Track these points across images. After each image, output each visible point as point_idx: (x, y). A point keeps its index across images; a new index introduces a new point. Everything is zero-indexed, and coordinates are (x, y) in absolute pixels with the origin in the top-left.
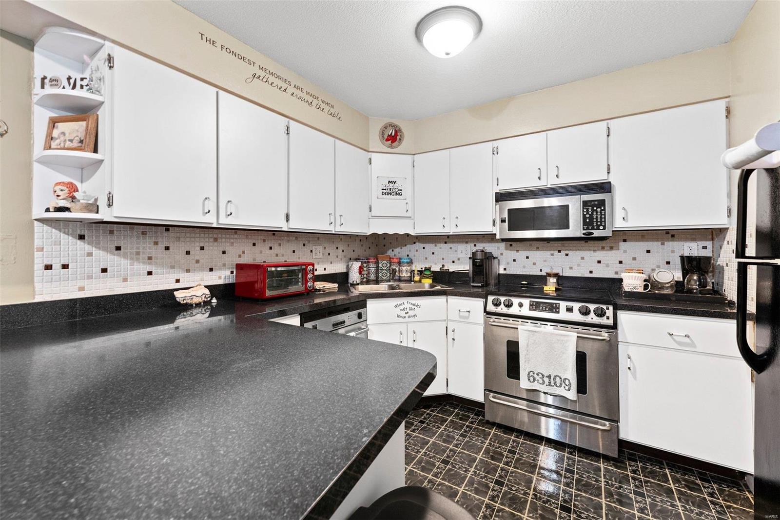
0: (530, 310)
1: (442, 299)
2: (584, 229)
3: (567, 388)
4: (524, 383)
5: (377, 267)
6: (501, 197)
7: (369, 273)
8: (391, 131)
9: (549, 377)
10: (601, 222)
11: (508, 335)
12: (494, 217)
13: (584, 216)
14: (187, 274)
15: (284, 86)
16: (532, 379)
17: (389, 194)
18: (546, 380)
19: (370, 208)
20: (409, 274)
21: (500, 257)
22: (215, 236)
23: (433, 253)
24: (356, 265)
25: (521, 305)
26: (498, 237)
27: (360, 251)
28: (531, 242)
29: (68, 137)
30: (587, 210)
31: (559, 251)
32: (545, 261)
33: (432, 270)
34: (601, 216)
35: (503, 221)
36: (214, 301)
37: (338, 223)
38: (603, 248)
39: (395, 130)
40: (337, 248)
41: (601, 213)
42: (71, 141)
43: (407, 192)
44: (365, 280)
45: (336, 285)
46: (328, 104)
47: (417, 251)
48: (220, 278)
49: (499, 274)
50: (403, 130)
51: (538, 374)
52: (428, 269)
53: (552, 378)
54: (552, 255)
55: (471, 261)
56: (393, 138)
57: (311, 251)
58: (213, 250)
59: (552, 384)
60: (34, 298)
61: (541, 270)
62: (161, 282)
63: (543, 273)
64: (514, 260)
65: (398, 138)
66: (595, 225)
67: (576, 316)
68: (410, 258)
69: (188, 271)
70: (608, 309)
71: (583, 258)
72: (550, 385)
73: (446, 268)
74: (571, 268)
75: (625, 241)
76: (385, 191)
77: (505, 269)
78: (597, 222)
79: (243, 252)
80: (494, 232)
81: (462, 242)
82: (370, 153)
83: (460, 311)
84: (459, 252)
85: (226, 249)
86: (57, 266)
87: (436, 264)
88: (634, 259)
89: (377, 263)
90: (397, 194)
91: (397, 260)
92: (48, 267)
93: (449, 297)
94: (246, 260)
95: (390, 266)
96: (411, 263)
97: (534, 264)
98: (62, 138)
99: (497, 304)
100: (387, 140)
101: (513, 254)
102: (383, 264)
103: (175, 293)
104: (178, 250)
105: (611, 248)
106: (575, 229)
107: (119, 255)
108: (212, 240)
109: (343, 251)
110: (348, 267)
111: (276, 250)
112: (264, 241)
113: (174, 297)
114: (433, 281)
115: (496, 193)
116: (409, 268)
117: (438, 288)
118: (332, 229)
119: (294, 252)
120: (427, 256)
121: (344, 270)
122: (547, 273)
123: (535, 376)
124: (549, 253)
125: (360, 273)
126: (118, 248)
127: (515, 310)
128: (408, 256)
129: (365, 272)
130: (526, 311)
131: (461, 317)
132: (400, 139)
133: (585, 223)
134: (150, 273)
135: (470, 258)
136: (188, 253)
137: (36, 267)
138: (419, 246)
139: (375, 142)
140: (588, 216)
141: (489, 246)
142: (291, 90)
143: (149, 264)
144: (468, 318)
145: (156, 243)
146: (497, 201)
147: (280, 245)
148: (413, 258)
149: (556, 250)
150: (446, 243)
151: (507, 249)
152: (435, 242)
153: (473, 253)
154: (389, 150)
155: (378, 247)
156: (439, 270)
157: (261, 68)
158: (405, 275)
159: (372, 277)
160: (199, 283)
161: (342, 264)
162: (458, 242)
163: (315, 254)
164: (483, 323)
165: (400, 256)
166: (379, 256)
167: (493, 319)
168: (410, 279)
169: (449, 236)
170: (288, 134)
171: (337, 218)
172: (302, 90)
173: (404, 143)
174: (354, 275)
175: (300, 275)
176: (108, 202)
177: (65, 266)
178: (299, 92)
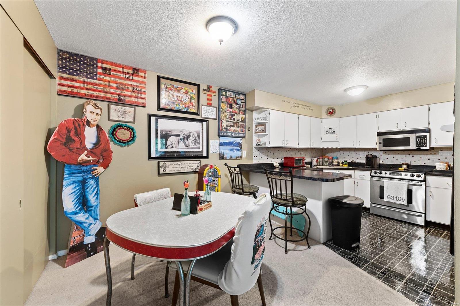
0: (389, 175)
1: (352, 171)
2: (417, 146)
3: (403, 201)
4: (386, 199)
5: (323, 160)
6: (379, 134)
7: (319, 163)
8: (331, 110)
9: (396, 197)
10: (425, 144)
11: (381, 184)
12: (377, 142)
13: (417, 142)
15: (298, 106)
16: (389, 198)
17: (329, 133)
18: (395, 198)
19: (322, 139)
20: (337, 163)
21: (380, 157)
23: (348, 155)
24: (315, 159)
25: (386, 174)
26: (378, 149)
27: (315, 154)
28: (395, 151)
29: (260, 129)
30: (419, 139)
31: (409, 155)
32: (402, 159)
33: (348, 162)
34: (425, 142)
35: (380, 143)
36: (280, 167)
37: (312, 145)
38: (431, 154)
39: (332, 110)
40: (308, 153)
41: (425, 140)
42: (261, 130)
43: (337, 132)
44: (318, 165)
45: (309, 165)
46: (309, 106)
47: (340, 154)
49: (380, 164)
50: (336, 109)
51: (392, 196)
52: (346, 161)
53: (397, 198)
54: (406, 156)
55: (366, 158)
56: (331, 112)
58: (278, 154)
59: (397, 200)
61: (400, 162)
62: (270, 161)
63: (401, 164)
64: (387, 158)
65: (333, 112)
66: (422, 145)
67: (409, 177)
68: (337, 157)
69: (273, 159)
70: (422, 175)
71: (421, 158)
72: (396, 200)
73: (354, 161)
74: (415, 162)
75: (441, 151)
76: (328, 132)
77: (383, 162)
78: (423, 144)
79: (284, 154)
80: (376, 147)
81: (363, 151)
82: (322, 119)
83: (360, 175)
84: (361, 154)
85: (281, 153)
86: (256, 156)
87: (349, 159)
88: (446, 158)
89: (323, 159)
90: (333, 133)
91: (331, 158)
93: (355, 171)
94: (285, 156)
95: (328, 160)
96: (338, 159)
97: (397, 160)
98: (259, 130)
99: (376, 173)
100: (329, 114)
101: (386, 156)
102: (325, 160)
103: (274, 164)
104: (272, 153)
105: (435, 154)
106: (413, 146)
107: (263, 154)
108: (277, 151)
109: (310, 154)
110: (312, 160)
112: (288, 151)
114: (348, 166)
115: (377, 133)
116: (337, 161)
117: (350, 167)
118: (310, 147)
119: (296, 154)
120: (345, 156)
121: (310, 161)
122: (402, 164)
123: (391, 197)
124: (405, 155)
125: (317, 162)
127: (383, 175)
128: (336, 156)
129: (318, 162)
130: (388, 175)
131: (360, 178)
133: (417, 144)
134: (268, 159)
135: (365, 157)
136: (274, 154)
137: (253, 156)
138: (341, 152)
139: (324, 114)
140: (419, 141)
141: (375, 153)
143: (267, 156)
144: (363, 178)
145: (268, 151)
146: (378, 135)
147: (292, 152)
148: (339, 157)
149: (408, 154)
150: (354, 151)
151: (383, 154)
152: (349, 151)
153: (367, 155)
154: (330, 117)
155: (322, 153)
156: (351, 162)
157: (293, 103)
158: (335, 163)
159: (321, 164)
160: (276, 162)
161: (310, 159)
162: (360, 151)
163: (301, 155)
164: (370, 180)
165: (333, 156)
166: (324, 156)
167: (374, 178)
168: (338, 165)
169: (356, 149)
170: (298, 119)
171: (311, 143)
172: (302, 105)
173: (336, 114)
174: (314, 163)
175: (301, 161)
176: (269, 143)
177: (256, 157)
178: (301, 106)
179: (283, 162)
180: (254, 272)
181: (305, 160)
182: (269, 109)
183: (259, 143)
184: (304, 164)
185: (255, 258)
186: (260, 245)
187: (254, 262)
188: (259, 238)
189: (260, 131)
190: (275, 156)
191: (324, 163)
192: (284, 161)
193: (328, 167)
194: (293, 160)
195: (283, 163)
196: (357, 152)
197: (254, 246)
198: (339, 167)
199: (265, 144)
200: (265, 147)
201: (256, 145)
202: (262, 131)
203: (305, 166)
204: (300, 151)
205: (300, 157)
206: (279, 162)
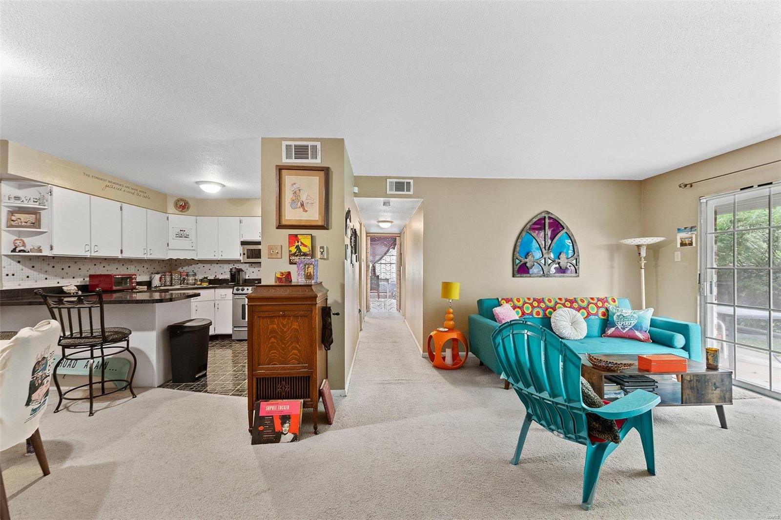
1: (212, 291)
5: (172, 278)
6: (243, 243)
7: (165, 281)
8: (182, 203)
11: (243, 302)
12: (240, 252)
14: (62, 280)
15: (120, 187)
17: (180, 237)
19: (168, 244)
20: (193, 281)
21: (246, 270)
22: (75, 261)
23: (209, 269)
24: (157, 277)
25: (248, 289)
26: (242, 261)
27: (158, 269)
29: (23, 220)
33: (208, 278)
35: (244, 254)
36: (80, 292)
37: (149, 254)
39: (185, 203)
40: (143, 267)
42: (25, 222)
43: (192, 236)
44: (163, 285)
45: (146, 287)
46: (143, 192)
47: (199, 268)
48: (78, 282)
49: (245, 279)
50: (189, 202)
52: (207, 278)
55: (230, 273)
56: (183, 206)
57: (128, 268)
58: (74, 268)
60: (2, 288)
62: (52, 283)
64: (253, 272)
65: (187, 207)
69: (63, 278)
73: (217, 277)
76: (178, 235)
77: (249, 276)
79: (90, 269)
80: (240, 259)
81: (227, 264)
82: (168, 214)
84: (225, 268)
85: (81, 268)
86: (10, 275)
87: (211, 275)
89: (171, 275)
90: (186, 237)
91: (185, 274)
92: (7, 275)
94: (92, 272)
95: (181, 277)
96: (195, 275)
98: (19, 220)
99: (238, 290)
100: (179, 208)
101: (252, 269)
102: (176, 276)
103: (64, 288)
104: (58, 267)
107: (33, 270)
108: (73, 263)
109: (147, 268)
110: (151, 277)
111: (107, 267)
112: (100, 263)
113: (63, 290)
114: (209, 283)
115: (241, 242)
116: (193, 278)
117: (211, 286)
118: (145, 257)
119: (117, 269)
120: (205, 271)
121: (149, 280)
125: (160, 281)
126: (33, 267)
127: (245, 291)
128: (193, 271)
129: (163, 281)
131: (221, 297)
132: (188, 208)
134: (46, 279)
135: (230, 271)
136: (63, 269)
137: (3, 275)
138: (200, 265)
139: (171, 208)
141: (239, 266)
142: (124, 189)
143: (46, 274)
144: (225, 297)
145: (49, 265)
146: (242, 245)
147: (109, 265)
148: (196, 272)
150: (217, 264)
151: (250, 267)
152: (211, 263)
153: (231, 269)
154: (181, 213)
155: (171, 266)
156: (213, 278)
157: (109, 182)
158: (191, 281)
159: (168, 283)
160: (70, 285)
161: (147, 276)
162: (224, 264)
163: (131, 270)
164: (232, 299)
165: (187, 271)
166: (172, 271)
167: (237, 297)
168: (195, 284)
169: (219, 260)
170: (121, 210)
171: (149, 250)
172: (129, 188)
173: (190, 210)
174: (156, 282)
175: (128, 280)
176: (50, 249)
177: (13, 275)
178: (127, 189)
179: (88, 283)
180: (30, 419)
181: (136, 279)
182: (48, 184)
183: (22, 248)
184: (133, 285)
185: (33, 399)
186: (41, 383)
187: (30, 404)
188: (40, 374)
189: (23, 224)
190: (67, 273)
191: (173, 282)
192: (90, 282)
193: (178, 287)
194: (111, 278)
195: (87, 285)
196: (221, 265)
197: (31, 382)
198: (196, 286)
199: (40, 251)
200: (38, 257)
201: (12, 252)
202: (28, 224)
203: (135, 289)
204: (126, 263)
205: (128, 273)
206: (78, 284)
